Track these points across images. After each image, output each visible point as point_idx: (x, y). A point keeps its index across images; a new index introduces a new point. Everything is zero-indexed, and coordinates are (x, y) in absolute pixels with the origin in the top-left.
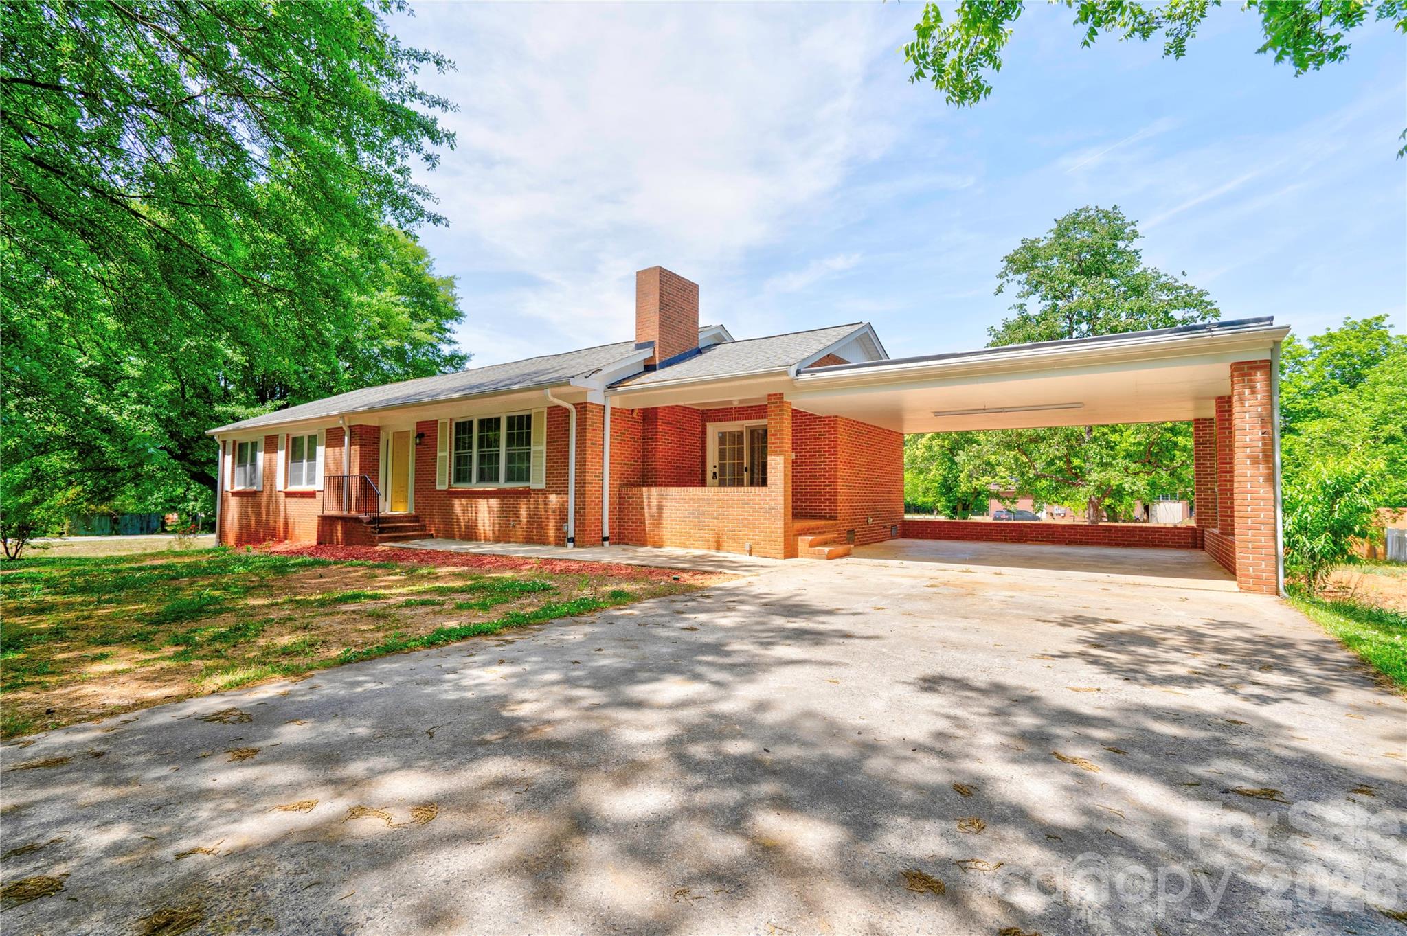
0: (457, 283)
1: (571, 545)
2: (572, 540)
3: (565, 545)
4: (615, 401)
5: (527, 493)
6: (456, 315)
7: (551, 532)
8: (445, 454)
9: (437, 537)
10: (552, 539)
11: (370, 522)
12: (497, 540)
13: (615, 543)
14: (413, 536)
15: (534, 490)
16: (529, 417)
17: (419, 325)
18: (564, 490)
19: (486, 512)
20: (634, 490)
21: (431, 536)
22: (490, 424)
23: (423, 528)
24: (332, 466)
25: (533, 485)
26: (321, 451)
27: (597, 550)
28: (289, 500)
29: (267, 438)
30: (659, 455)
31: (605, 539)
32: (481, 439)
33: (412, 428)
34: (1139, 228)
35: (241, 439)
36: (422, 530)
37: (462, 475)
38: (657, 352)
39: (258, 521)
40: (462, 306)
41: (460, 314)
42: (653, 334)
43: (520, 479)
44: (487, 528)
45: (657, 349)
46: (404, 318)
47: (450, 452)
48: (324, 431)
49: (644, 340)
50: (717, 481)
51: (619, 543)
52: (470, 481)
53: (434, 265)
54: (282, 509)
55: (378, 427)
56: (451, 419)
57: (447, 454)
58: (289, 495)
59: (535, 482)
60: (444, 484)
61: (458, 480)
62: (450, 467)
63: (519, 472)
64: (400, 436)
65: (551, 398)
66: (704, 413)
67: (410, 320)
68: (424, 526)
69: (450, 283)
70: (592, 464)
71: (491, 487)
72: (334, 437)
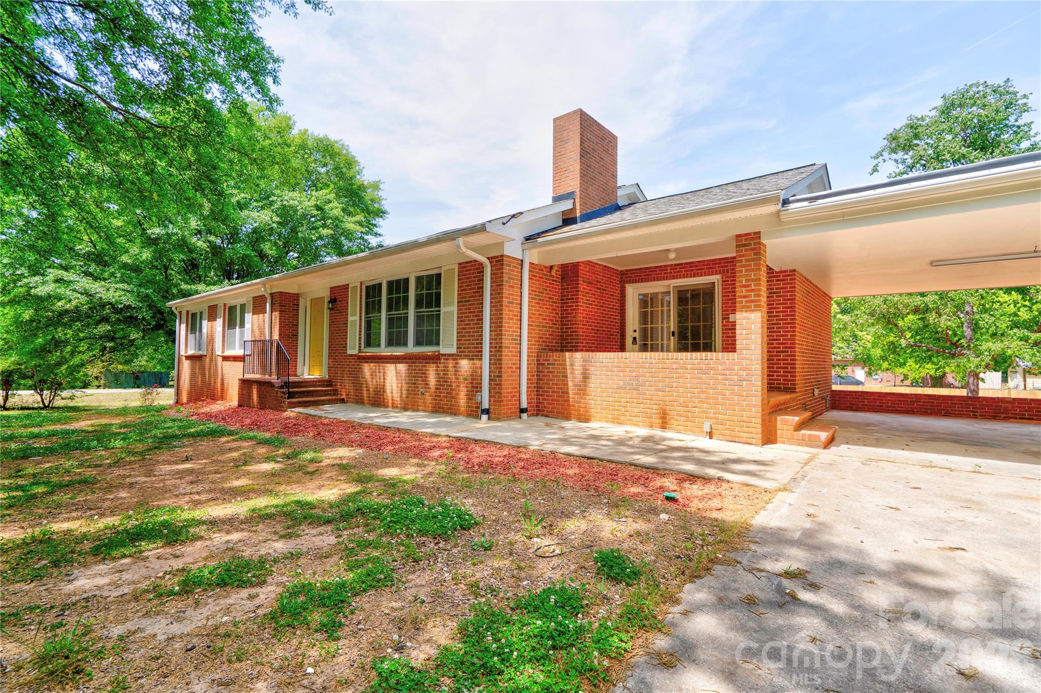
0: (381, 186)
1: (485, 417)
2: (487, 412)
3: (478, 417)
4: (533, 256)
5: (436, 358)
6: (381, 213)
7: (462, 400)
8: (355, 318)
9: (348, 402)
10: (463, 409)
11: (282, 387)
12: (405, 408)
13: (533, 415)
14: (323, 401)
15: (444, 355)
16: (439, 276)
17: (350, 219)
18: (479, 355)
19: (394, 378)
20: (556, 356)
21: (343, 401)
22: (398, 287)
23: (335, 392)
24: (257, 332)
25: (443, 350)
26: (248, 317)
27: (515, 424)
28: (225, 363)
29: (210, 307)
30: (580, 317)
31: (522, 411)
32: (390, 300)
33: (326, 294)
34: (1031, 102)
35: (193, 310)
36: (334, 395)
37: (370, 340)
38: (578, 204)
39: (203, 381)
40: (386, 205)
41: (383, 212)
42: (573, 183)
43: (430, 343)
44: (395, 395)
45: (578, 200)
46: (337, 212)
47: (360, 316)
48: (251, 299)
49: (562, 192)
50: (637, 347)
51: (537, 415)
52: (379, 345)
53: (364, 172)
54: (220, 371)
55: (297, 295)
56: (361, 283)
57: (357, 318)
58: (225, 358)
59: (445, 346)
60: (355, 348)
61: (368, 344)
62: (360, 331)
63: (429, 336)
64: (316, 302)
65: (463, 249)
66: (623, 273)
67: (342, 214)
68: (336, 390)
69: (376, 186)
70: (508, 326)
71: (398, 351)
72: (258, 305)
